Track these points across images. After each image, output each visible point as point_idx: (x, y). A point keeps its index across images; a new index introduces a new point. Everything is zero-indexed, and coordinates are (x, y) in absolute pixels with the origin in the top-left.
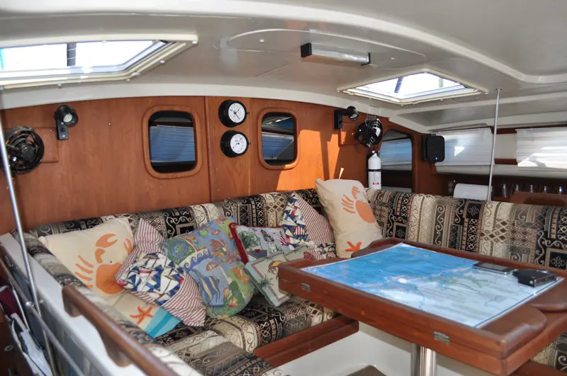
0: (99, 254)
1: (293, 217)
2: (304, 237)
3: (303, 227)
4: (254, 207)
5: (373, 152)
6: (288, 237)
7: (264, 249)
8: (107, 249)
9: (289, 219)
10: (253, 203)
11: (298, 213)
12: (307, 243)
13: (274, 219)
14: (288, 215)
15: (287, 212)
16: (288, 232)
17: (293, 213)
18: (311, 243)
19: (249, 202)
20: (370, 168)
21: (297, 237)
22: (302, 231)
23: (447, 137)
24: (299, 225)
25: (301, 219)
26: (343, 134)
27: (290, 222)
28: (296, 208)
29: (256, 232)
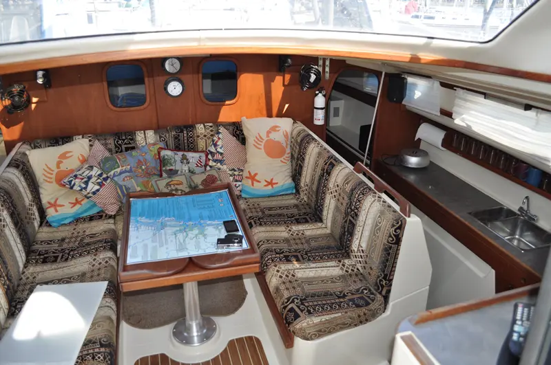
0: (59, 164)
1: (215, 145)
2: (221, 162)
3: (221, 154)
4: (185, 135)
5: (317, 92)
6: (209, 160)
7: (177, 169)
8: (64, 161)
9: (213, 146)
10: (185, 132)
11: (219, 143)
12: (221, 167)
13: (204, 145)
14: (213, 144)
15: (213, 141)
16: (210, 157)
17: (217, 142)
18: (224, 167)
19: (182, 131)
20: (316, 106)
21: (216, 161)
22: (220, 157)
23: (410, 80)
24: (218, 152)
25: (221, 148)
26: (288, 77)
27: (213, 149)
28: (219, 138)
29: (176, 156)
